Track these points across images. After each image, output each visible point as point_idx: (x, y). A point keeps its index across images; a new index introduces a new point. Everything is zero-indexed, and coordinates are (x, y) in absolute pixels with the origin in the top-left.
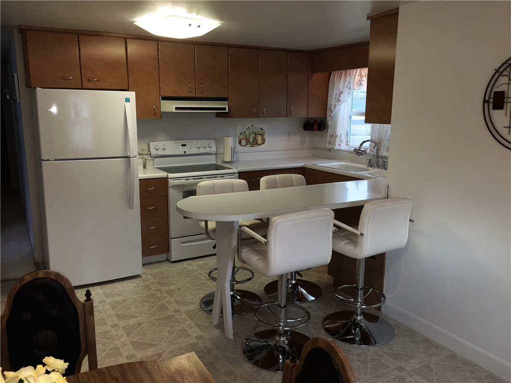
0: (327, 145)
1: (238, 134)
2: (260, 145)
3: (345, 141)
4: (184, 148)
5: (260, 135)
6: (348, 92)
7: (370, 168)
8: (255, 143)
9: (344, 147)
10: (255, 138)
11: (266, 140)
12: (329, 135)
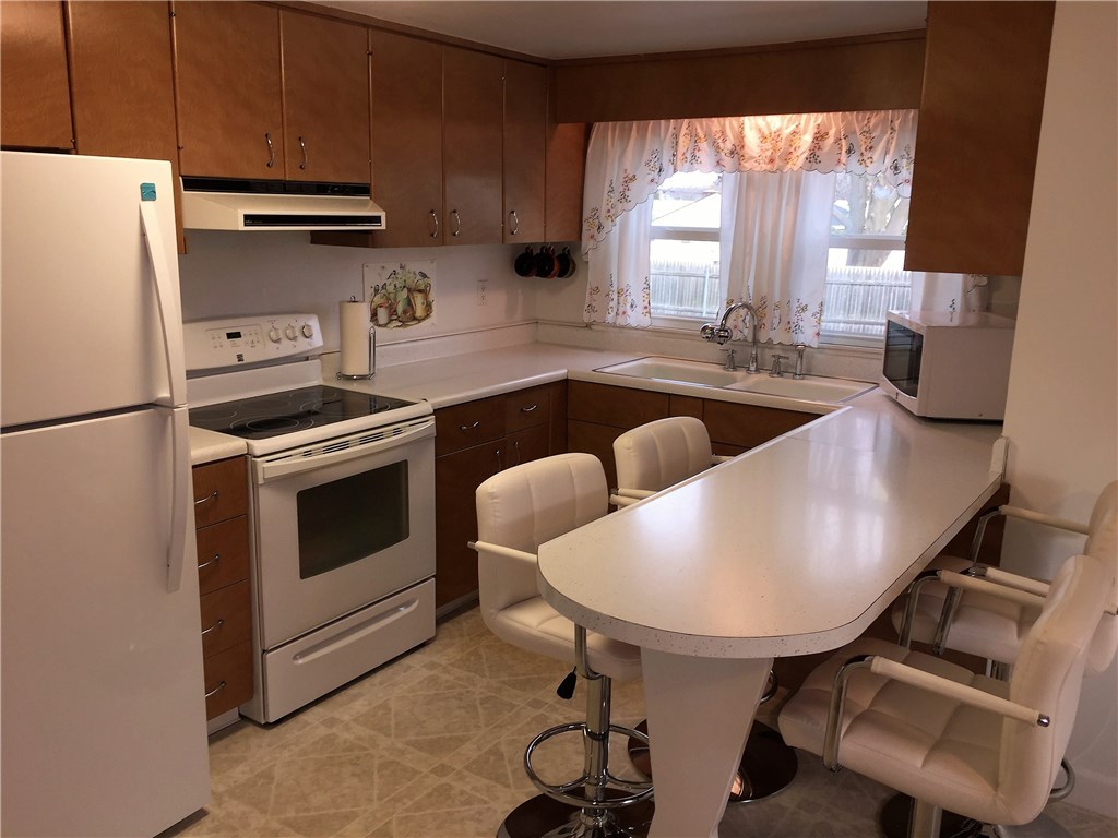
0: (585, 313)
1: (369, 292)
2: (420, 320)
3: (640, 304)
4: (234, 345)
5: (420, 291)
6: (650, 177)
7: (740, 374)
8: (409, 317)
9: (635, 318)
10: (409, 303)
11: (434, 306)
12: (589, 287)
